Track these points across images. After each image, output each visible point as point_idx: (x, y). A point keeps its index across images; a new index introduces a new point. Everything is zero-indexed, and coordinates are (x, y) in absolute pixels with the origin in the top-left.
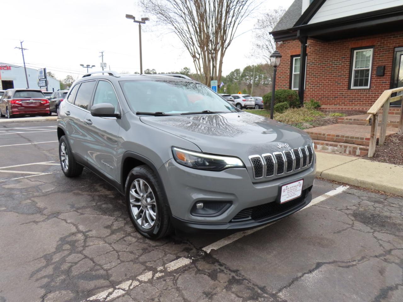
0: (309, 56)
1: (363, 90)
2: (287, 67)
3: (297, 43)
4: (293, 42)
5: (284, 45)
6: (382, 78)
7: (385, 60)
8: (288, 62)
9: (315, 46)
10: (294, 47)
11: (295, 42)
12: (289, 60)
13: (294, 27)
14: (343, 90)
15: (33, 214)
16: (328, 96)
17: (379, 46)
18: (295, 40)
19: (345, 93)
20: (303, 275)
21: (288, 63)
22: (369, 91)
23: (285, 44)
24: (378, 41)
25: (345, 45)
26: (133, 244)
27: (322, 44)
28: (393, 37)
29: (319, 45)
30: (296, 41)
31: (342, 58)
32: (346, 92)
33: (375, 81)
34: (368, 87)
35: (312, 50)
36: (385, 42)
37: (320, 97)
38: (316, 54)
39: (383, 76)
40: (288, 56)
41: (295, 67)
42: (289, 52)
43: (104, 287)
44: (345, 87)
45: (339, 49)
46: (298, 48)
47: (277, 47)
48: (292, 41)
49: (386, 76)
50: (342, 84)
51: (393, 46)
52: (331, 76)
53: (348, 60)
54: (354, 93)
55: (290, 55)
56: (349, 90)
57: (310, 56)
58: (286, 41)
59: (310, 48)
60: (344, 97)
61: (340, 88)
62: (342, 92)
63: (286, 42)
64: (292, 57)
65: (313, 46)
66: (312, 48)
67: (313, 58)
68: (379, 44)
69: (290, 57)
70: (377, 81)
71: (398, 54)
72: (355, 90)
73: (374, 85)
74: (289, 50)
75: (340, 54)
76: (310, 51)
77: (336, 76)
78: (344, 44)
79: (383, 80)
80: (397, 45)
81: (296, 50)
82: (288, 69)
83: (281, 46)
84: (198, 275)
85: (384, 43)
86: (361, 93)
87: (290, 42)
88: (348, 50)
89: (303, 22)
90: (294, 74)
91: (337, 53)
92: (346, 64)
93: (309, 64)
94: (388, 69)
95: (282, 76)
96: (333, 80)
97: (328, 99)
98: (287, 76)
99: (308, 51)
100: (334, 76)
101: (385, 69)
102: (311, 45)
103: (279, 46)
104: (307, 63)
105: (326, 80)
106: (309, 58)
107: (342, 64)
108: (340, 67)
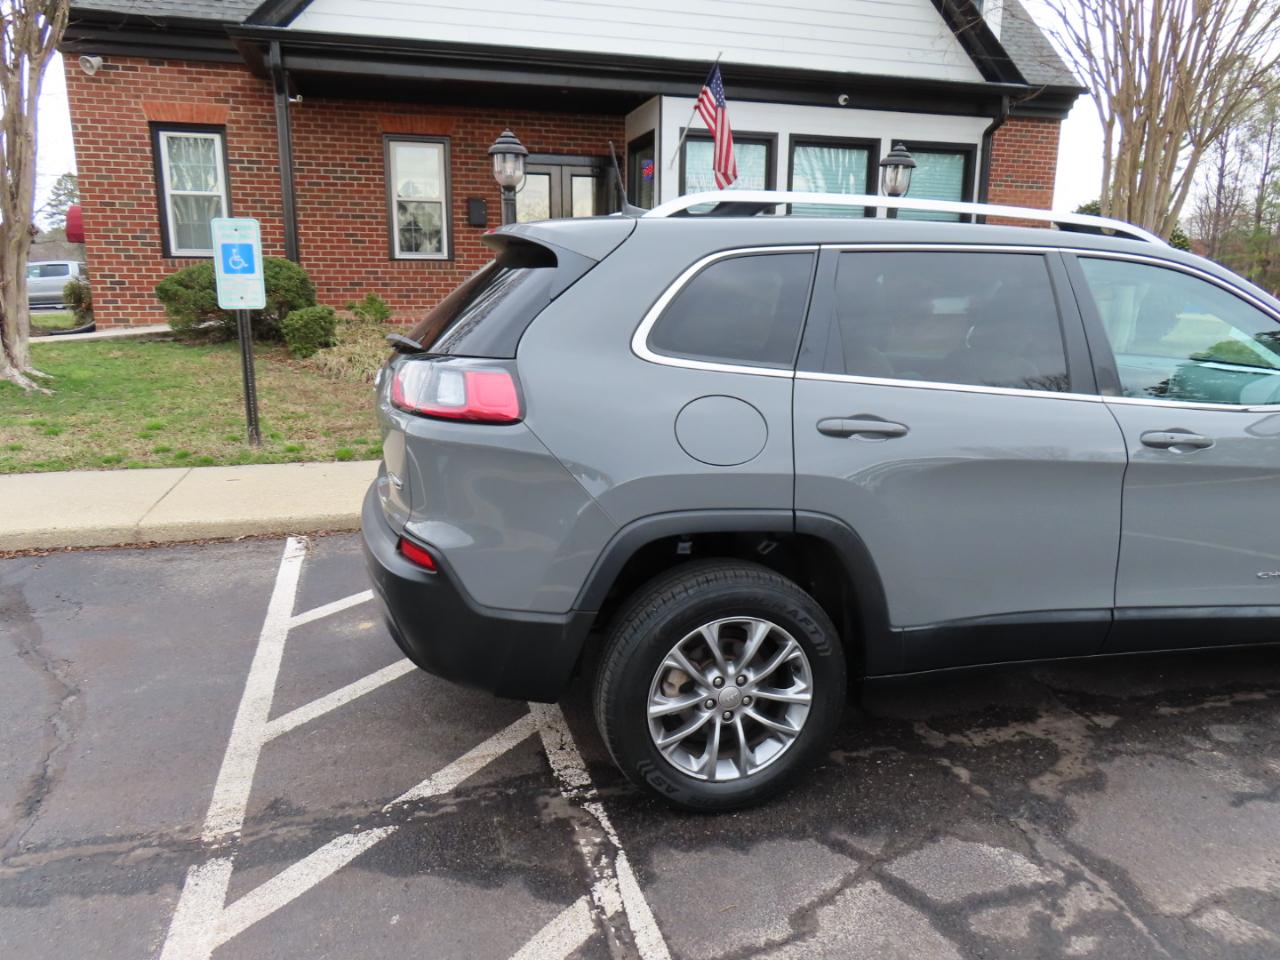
0: (234, 135)
1: (437, 264)
2: (141, 165)
3: (172, 78)
4: (154, 70)
5: (108, 74)
6: (482, 232)
7: (481, 183)
8: (141, 144)
9: (252, 103)
10: (159, 91)
11: (161, 71)
12: (143, 138)
14: (373, 260)
16: (327, 278)
17: (461, 139)
18: (161, 64)
19: (383, 272)
21: (144, 151)
22: (452, 268)
23: (112, 72)
24: (458, 127)
31: (358, 160)
32: (385, 266)
33: (464, 238)
34: (444, 255)
35: (242, 116)
36: (477, 132)
38: (260, 133)
39: (483, 226)
40: (135, 119)
42: (141, 107)
44: (382, 252)
45: (345, 130)
46: (182, 99)
48: (148, 66)
49: (490, 226)
52: (328, 216)
53: (375, 170)
55: (146, 120)
56: (396, 263)
57: (240, 135)
58: (122, 57)
59: (233, 109)
60: (383, 285)
61: (365, 254)
62: (373, 266)
63: (120, 65)
64: (154, 127)
65: (244, 103)
66: (241, 107)
67: (252, 145)
68: (461, 135)
69: (146, 128)
70: (470, 238)
72: (414, 263)
73: (464, 250)
74: (138, 97)
75: (350, 147)
76: (233, 118)
77: (347, 216)
78: (358, 115)
81: (170, 102)
82: (145, 172)
85: (473, 133)
86: (430, 273)
87: (139, 66)
88: (375, 139)
90: (172, 196)
91: (336, 140)
92: (373, 179)
93: (238, 166)
94: (492, 208)
95: (121, 198)
96: (338, 229)
97: (328, 290)
98: (144, 201)
99: (228, 118)
100: (339, 216)
101: (487, 208)
102: (236, 96)
103: (91, 73)
104: (227, 161)
105: (312, 229)
106: (235, 141)
107: (360, 179)
108: (356, 187)
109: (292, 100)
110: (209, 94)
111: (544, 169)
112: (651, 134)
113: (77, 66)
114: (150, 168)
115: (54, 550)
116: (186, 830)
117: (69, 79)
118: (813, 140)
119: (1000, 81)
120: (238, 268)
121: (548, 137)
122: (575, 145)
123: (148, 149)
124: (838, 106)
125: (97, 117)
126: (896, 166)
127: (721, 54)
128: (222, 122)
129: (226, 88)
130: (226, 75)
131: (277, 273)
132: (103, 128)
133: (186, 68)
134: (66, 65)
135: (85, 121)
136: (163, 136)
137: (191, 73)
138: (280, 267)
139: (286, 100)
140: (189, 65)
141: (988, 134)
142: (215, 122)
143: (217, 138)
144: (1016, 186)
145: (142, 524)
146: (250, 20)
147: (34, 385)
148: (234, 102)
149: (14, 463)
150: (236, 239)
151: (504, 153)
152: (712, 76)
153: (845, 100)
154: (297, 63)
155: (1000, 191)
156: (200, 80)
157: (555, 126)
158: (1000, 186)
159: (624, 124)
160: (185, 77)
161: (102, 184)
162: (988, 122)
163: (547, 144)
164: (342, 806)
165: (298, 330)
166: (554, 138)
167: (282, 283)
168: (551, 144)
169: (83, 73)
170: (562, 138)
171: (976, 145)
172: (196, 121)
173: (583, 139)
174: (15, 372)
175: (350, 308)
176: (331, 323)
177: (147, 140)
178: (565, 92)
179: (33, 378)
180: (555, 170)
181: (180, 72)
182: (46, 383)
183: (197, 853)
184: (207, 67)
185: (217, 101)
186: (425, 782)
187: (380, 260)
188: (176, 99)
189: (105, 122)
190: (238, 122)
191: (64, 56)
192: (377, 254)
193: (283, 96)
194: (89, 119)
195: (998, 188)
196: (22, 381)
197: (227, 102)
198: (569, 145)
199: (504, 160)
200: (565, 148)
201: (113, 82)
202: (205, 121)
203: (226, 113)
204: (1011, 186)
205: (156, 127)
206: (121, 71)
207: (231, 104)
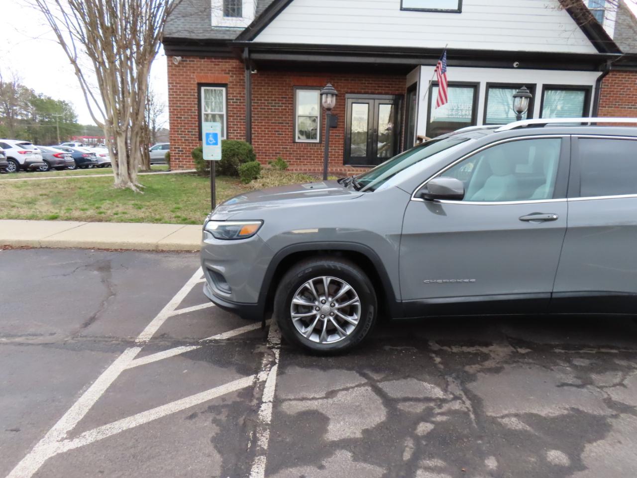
0: (231, 88)
1: (314, 144)
2: (193, 101)
3: (208, 65)
4: (201, 61)
5: (183, 64)
6: (336, 130)
7: (336, 108)
8: (194, 92)
9: (240, 74)
10: (202, 70)
11: (204, 61)
12: (195, 90)
14: (286, 143)
18: (204, 58)
19: (290, 148)
21: (194, 95)
22: (321, 146)
23: (185, 63)
25: (285, 79)
28: (345, 80)
31: (282, 98)
32: (291, 146)
34: (318, 141)
35: (235, 79)
38: (241, 87)
39: (336, 127)
40: (192, 82)
41: (206, 102)
42: (195, 77)
44: (290, 139)
45: (277, 85)
46: (211, 73)
47: (170, 64)
48: (199, 60)
49: (339, 128)
51: (344, 91)
52: (267, 123)
53: (289, 102)
54: (302, 148)
55: (196, 82)
56: (295, 144)
57: (233, 88)
58: (188, 56)
59: (232, 77)
60: (289, 154)
61: (282, 140)
62: (285, 145)
63: (188, 60)
65: (235, 74)
66: (235, 76)
67: (238, 92)
69: (196, 85)
71: (350, 101)
72: (304, 144)
74: (194, 73)
75: (279, 92)
76: (231, 80)
77: (276, 123)
78: (283, 78)
79: (336, 133)
80: (349, 90)
81: (206, 74)
82: (195, 104)
83: (181, 65)
86: (311, 149)
87: (195, 60)
88: (290, 88)
90: (205, 114)
91: (274, 89)
92: (288, 107)
93: (231, 101)
94: (340, 119)
95: (184, 115)
96: (272, 129)
97: (266, 156)
98: (193, 116)
99: (229, 81)
100: (272, 123)
101: (338, 119)
102: (233, 71)
103: (176, 63)
104: (227, 99)
105: (260, 128)
106: (231, 90)
107: (282, 106)
108: (280, 110)
109: (253, 72)
110: (222, 71)
111: (367, 101)
112: (416, 84)
113: (171, 61)
114: (196, 102)
115: (127, 250)
116: (131, 338)
117: (169, 66)
118: (498, 85)
119: (607, 52)
120: (211, 143)
121: (369, 86)
122: (381, 90)
123: (196, 94)
124: (513, 68)
125: (178, 82)
126: (521, 97)
127: (447, 45)
128: (226, 82)
129: (229, 68)
130: (229, 62)
131: (239, 147)
132: (180, 86)
133: (214, 60)
134: (168, 60)
135: (173, 83)
136: (203, 89)
137: (215, 62)
138: (241, 144)
139: (250, 72)
140: (215, 59)
141: (599, 80)
142: (224, 82)
143: (224, 89)
144: (622, 108)
145: (159, 243)
146: (237, 38)
147: (138, 190)
148: (232, 74)
149: (123, 218)
150: (211, 131)
151: (327, 94)
152: (443, 56)
153: (517, 65)
154: (256, 56)
155: (611, 110)
156: (219, 65)
157: (372, 81)
158: (612, 107)
159: (406, 79)
160: (213, 63)
161: (177, 109)
162: (600, 74)
163: (368, 89)
164: (186, 338)
165: (245, 171)
166: (372, 87)
167: (241, 151)
168: (370, 89)
169: (174, 64)
170: (375, 87)
171: (591, 87)
172: (216, 82)
173: (385, 87)
174: (132, 184)
175: (270, 163)
176: (259, 169)
177: (196, 91)
178: (376, 65)
179: (138, 187)
180: (371, 102)
181: (211, 62)
182: (142, 189)
183: (132, 344)
184: (222, 59)
185: (225, 73)
186: (219, 335)
187: (289, 143)
188: (208, 73)
189: (180, 83)
190: (233, 82)
191: (168, 58)
192: (288, 140)
193: (249, 71)
194: (174, 82)
195: (610, 109)
196: (134, 188)
197: (229, 73)
198: (379, 90)
199: (327, 97)
200: (377, 91)
201: (185, 67)
202: (220, 82)
203: (228, 79)
204: (618, 107)
205: (200, 85)
206: (188, 62)
207: (231, 74)
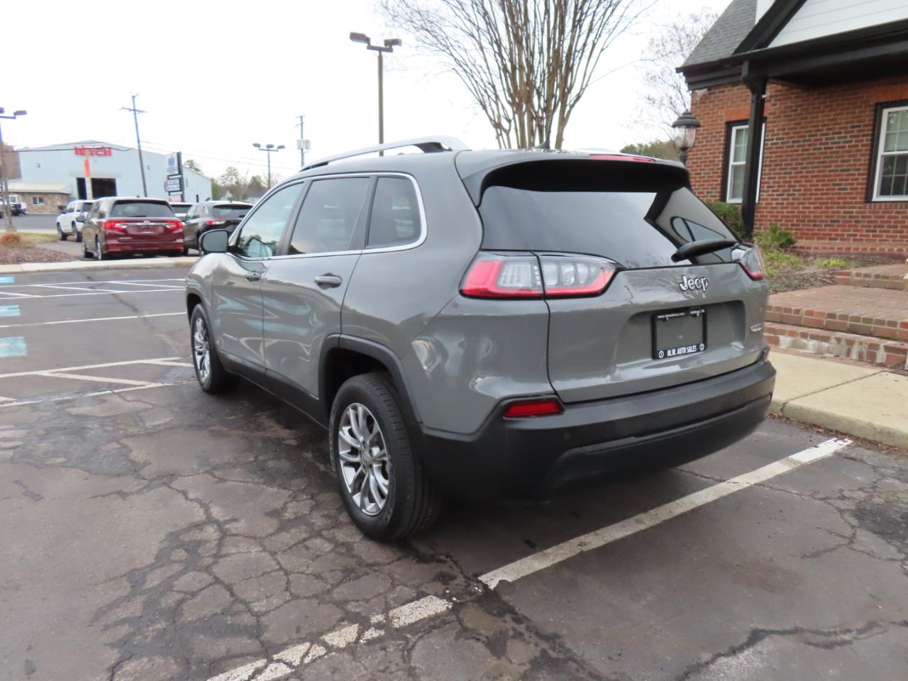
0: (771, 122)
1: (904, 204)
2: (718, 149)
4: (733, 90)
5: (710, 98)
8: (719, 136)
9: (786, 99)
10: (734, 102)
11: (738, 89)
12: (721, 132)
13: (735, 55)
14: (851, 203)
15: (119, 475)
16: (815, 217)
19: (857, 212)
20: (713, 661)
21: (720, 140)
23: (712, 96)
25: (860, 95)
26: (323, 557)
27: (804, 94)
29: (796, 98)
30: (740, 87)
31: (852, 127)
32: (860, 208)
35: (778, 108)
37: (795, 220)
38: (787, 118)
40: (719, 122)
41: (736, 148)
42: (723, 114)
43: (248, 655)
44: (858, 196)
45: (845, 106)
46: (745, 104)
47: (695, 102)
48: (730, 88)
50: (851, 189)
52: (822, 171)
53: (866, 133)
54: (881, 211)
55: (725, 121)
56: (868, 205)
57: (774, 122)
58: (717, 87)
59: (774, 105)
60: (856, 222)
61: (845, 198)
62: (850, 208)
63: (717, 91)
64: (729, 125)
65: (780, 100)
66: (778, 103)
67: (780, 127)
69: (724, 126)
72: (883, 205)
74: (722, 108)
75: (847, 118)
76: (772, 111)
77: (837, 171)
78: (857, 93)
81: (738, 108)
82: (719, 153)
83: (703, 100)
84: (461, 640)
86: (897, 212)
87: (726, 89)
88: (868, 109)
89: (757, 44)
90: (733, 166)
91: (839, 114)
92: (862, 141)
93: (769, 142)
95: (705, 169)
96: (829, 181)
97: (814, 225)
98: (715, 170)
99: (769, 112)
100: (830, 171)
102: (777, 96)
103: (702, 95)
104: (765, 140)
105: (810, 181)
106: (771, 126)
107: (850, 142)
108: (847, 149)
109: (764, 96)
114: (723, 150)
117: (692, 105)
123: (723, 138)
128: (765, 115)
129: (771, 92)
132: (704, 130)
134: (692, 97)
143: (763, 126)
146: (737, 51)
148: (776, 100)
177: (724, 134)
187: (857, 203)
188: (741, 105)
189: (705, 126)
190: (775, 113)
192: (855, 198)
197: (769, 101)
201: (711, 102)
203: (769, 109)
206: (717, 94)
207: (773, 102)
